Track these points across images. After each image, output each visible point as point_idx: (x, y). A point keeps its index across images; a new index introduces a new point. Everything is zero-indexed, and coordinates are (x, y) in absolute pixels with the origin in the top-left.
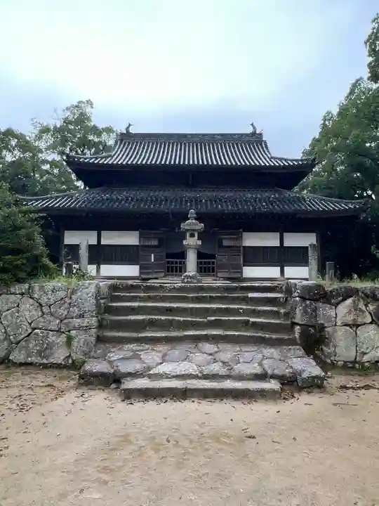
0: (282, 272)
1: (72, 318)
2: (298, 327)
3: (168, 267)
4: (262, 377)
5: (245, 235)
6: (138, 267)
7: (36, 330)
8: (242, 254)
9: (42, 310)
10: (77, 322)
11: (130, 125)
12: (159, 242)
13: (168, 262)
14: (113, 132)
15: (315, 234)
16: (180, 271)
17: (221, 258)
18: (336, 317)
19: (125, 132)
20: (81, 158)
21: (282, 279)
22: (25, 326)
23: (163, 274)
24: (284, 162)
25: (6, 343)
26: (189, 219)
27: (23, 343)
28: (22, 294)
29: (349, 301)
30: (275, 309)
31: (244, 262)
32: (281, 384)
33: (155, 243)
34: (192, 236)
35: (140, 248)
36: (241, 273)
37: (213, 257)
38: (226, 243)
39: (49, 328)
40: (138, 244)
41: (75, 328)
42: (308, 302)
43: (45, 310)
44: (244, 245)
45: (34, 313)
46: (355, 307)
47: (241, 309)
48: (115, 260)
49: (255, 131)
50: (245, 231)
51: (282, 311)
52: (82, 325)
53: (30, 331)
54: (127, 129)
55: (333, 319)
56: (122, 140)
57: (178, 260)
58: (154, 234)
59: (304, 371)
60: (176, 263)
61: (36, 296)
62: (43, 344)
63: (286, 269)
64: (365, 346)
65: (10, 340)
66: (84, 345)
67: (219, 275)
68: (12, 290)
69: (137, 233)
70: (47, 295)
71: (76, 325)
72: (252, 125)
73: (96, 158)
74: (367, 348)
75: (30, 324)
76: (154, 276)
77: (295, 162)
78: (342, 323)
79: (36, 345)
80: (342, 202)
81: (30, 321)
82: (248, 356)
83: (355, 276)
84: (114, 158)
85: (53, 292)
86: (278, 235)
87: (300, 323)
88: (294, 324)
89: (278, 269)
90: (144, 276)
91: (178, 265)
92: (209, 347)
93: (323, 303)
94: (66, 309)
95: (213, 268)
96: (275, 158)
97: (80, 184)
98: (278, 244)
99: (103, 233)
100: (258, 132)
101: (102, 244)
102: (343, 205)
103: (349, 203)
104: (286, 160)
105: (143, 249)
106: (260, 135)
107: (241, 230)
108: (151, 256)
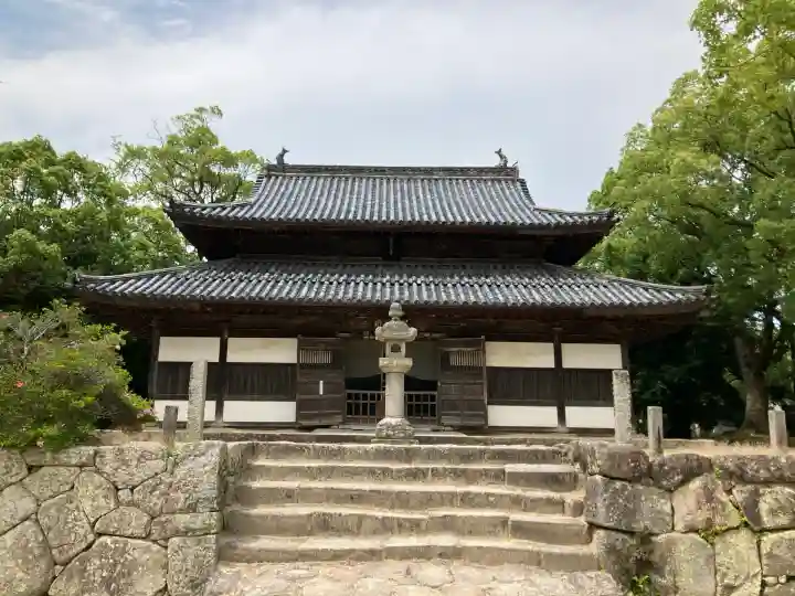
0: (562, 417)
1: (173, 513)
2: (601, 533)
3: (349, 405)
5: (491, 346)
6: (293, 405)
7: (103, 539)
8: (485, 382)
9: (116, 497)
10: (182, 520)
11: (285, 151)
12: (334, 359)
13: (350, 396)
14: (255, 161)
15: (618, 346)
16: (373, 413)
17: (449, 389)
18: (673, 515)
20: (195, 207)
21: (561, 429)
22: (82, 529)
23: (339, 419)
24: (556, 216)
25: (43, 564)
26: (389, 319)
27: (76, 563)
28: (81, 466)
29: (696, 484)
31: (490, 396)
33: (326, 359)
34: (396, 349)
35: (298, 369)
36: (485, 417)
37: (432, 385)
38: (455, 361)
39: (129, 532)
40: (295, 361)
41: (177, 533)
42: (618, 484)
43: (124, 495)
44: (488, 364)
45: (102, 501)
46: (709, 496)
47: (493, 495)
48: (252, 392)
49: (505, 165)
50: (491, 338)
52: (192, 526)
53: (91, 537)
54: (280, 158)
55: (668, 519)
56: (269, 177)
57: (369, 392)
58: (327, 343)
60: (365, 396)
61: (107, 469)
62: (115, 565)
63: (569, 410)
64: (731, 575)
65: (52, 556)
66: (194, 567)
67: (445, 420)
68: (63, 457)
69: (294, 342)
70: (128, 466)
71: (181, 527)
72: (499, 152)
73: (224, 208)
74: (736, 577)
75: (93, 526)
76: (324, 422)
77: (577, 219)
78: (685, 526)
79: (101, 567)
80: (665, 289)
81: (92, 520)
83: (696, 428)
84: (255, 209)
85: (139, 460)
86: (550, 346)
87: (606, 525)
88: (593, 526)
89: (553, 410)
90: (305, 423)
91: (369, 401)
93: (648, 485)
94: (162, 494)
95: (433, 407)
96: (541, 211)
97: (190, 249)
98: (551, 364)
99: (232, 342)
100: (509, 165)
101: (228, 361)
102: (667, 294)
103: (678, 291)
104: (561, 214)
105: (304, 371)
106: (514, 170)
107: (483, 337)
108: (318, 383)
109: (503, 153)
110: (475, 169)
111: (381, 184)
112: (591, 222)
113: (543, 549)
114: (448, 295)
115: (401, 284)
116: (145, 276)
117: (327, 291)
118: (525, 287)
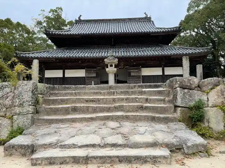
1: (15, 107)
2: (180, 108)
4: (154, 145)
5: (143, 69)
8: (141, 80)
10: (17, 110)
11: (81, 16)
12: (96, 75)
17: (130, 82)
18: (208, 101)
19: (78, 19)
20: (53, 32)
30: (162, 98)
32: (171, 151)
33: (94, 75)
38: (132, 74)
40: (85, 76)
41: (16, 114)
42: (186, 91)
44: (142, 75)
47: (137, 98)
49: (147, 16)
50: (143, 67)
51: (167, 99)
54: (79, 18)
55: (206, 102)
58: (94, 70)
59: (188, 140)
69: (84, 70)
72: (145, 13)
73: (62, 32)
77: (169, 29)
78: (212, 105)
82: (142, 129)
84: (71, 32)
85: (1, 89)
86: (161, 68)
87: (181, 105)
88: (176, 107)
92: (113, 124)
93: (198, 90)
96: (158, 28)
98: (161, 74)
99: (66, 71)
100: (148, 17)
101: (65, 76)
102: (197, 50)
103: (201, 49)
104: (164, 29)
105: (87, 79)
106: (150, 18)
107: (140, 67)
108: (92, 82)
109: (146, 13)
110: (138, 18)
111: (110, 24)
112: (174, 30)
113: (156, 115)
114: (130, 54)
115: (116, 52)
116: (39, 52)
117: (93, 55)
118: (153, 51)
